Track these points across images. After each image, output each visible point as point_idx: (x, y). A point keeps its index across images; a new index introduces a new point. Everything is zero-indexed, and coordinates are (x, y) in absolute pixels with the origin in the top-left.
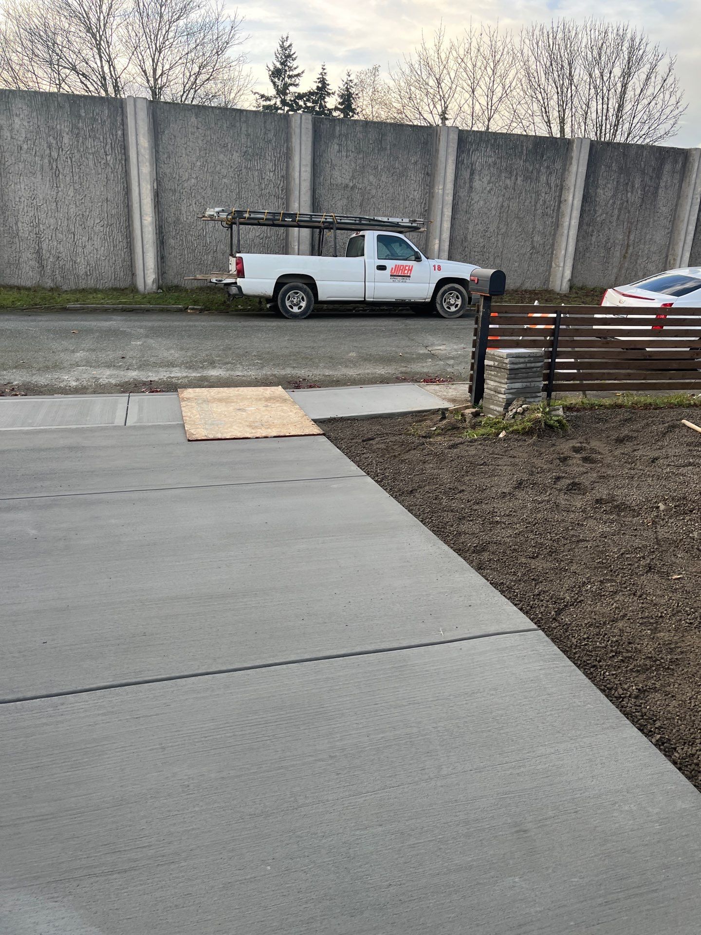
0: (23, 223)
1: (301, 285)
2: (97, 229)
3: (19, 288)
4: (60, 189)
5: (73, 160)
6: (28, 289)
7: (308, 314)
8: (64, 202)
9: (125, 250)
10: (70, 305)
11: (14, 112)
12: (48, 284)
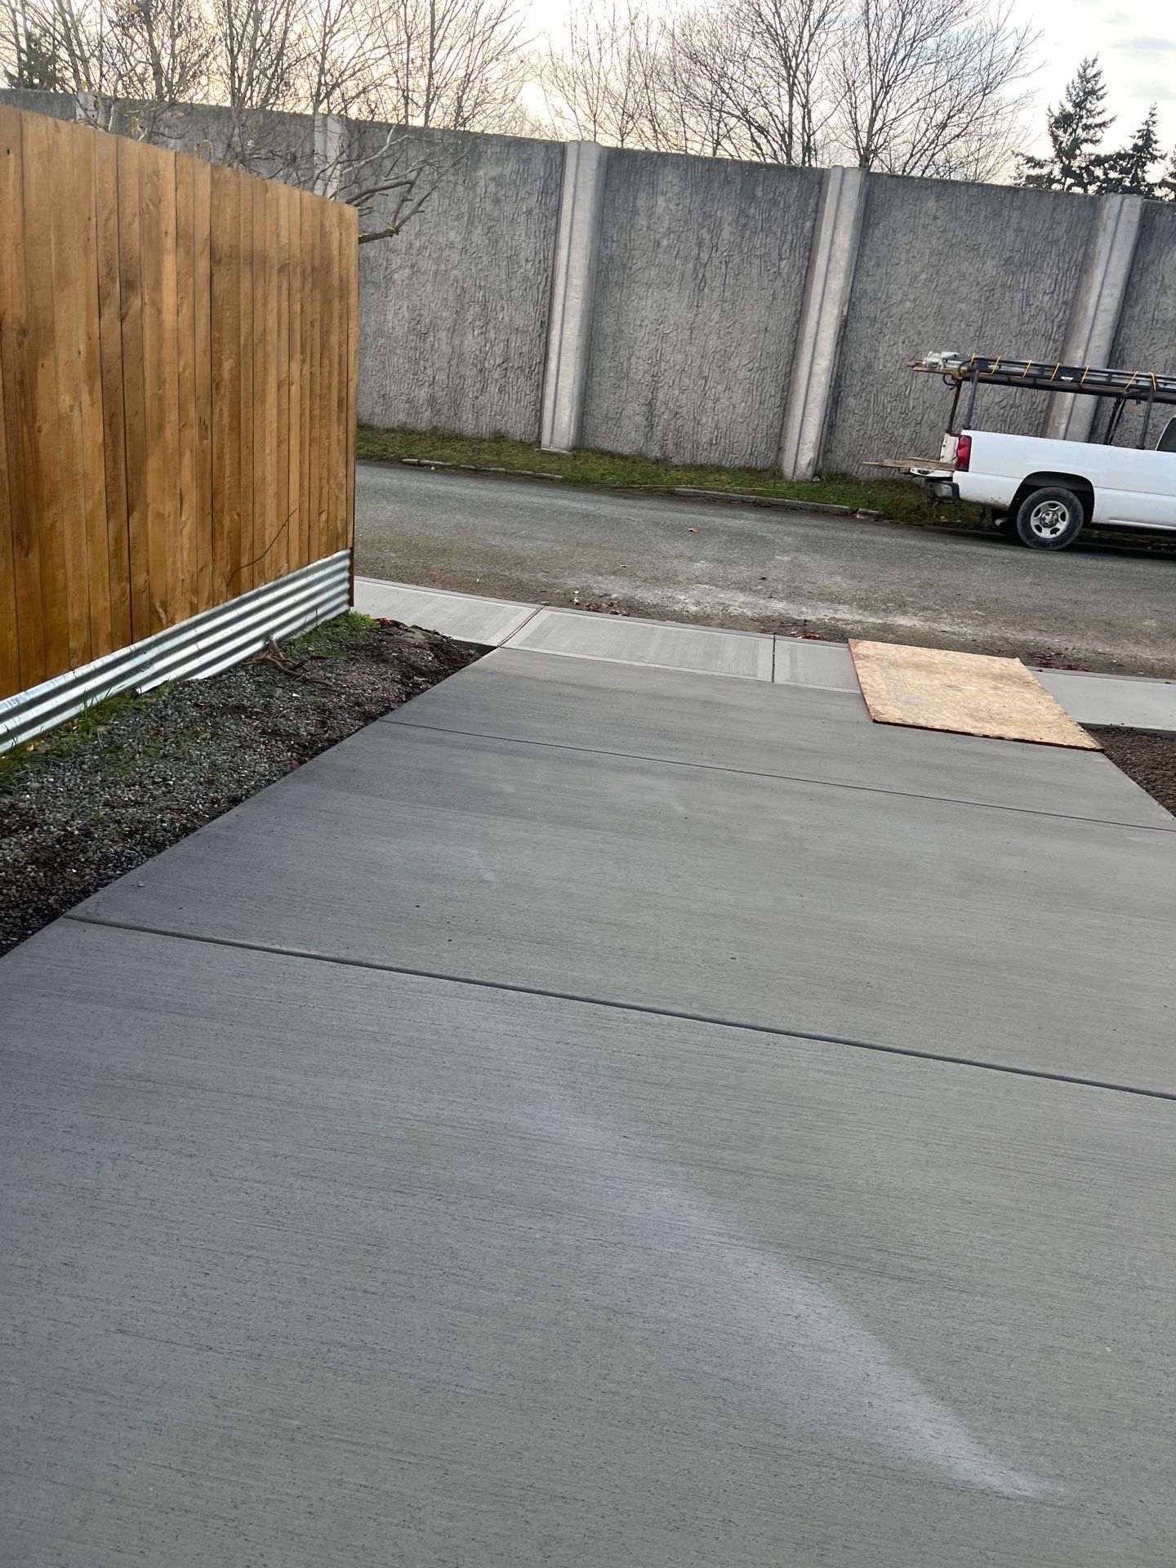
0: (638, 358)
1: (1064, 492)
2: (742, 374)
3: (613, 455)
4: (701, 310)
5: (730, 265)
6: (624, 458)
7: (1068, 543)
8: (703, 330)
9: (776, 410)
10: (681, 489)
11: (660, 188)
12: (654, 454)
